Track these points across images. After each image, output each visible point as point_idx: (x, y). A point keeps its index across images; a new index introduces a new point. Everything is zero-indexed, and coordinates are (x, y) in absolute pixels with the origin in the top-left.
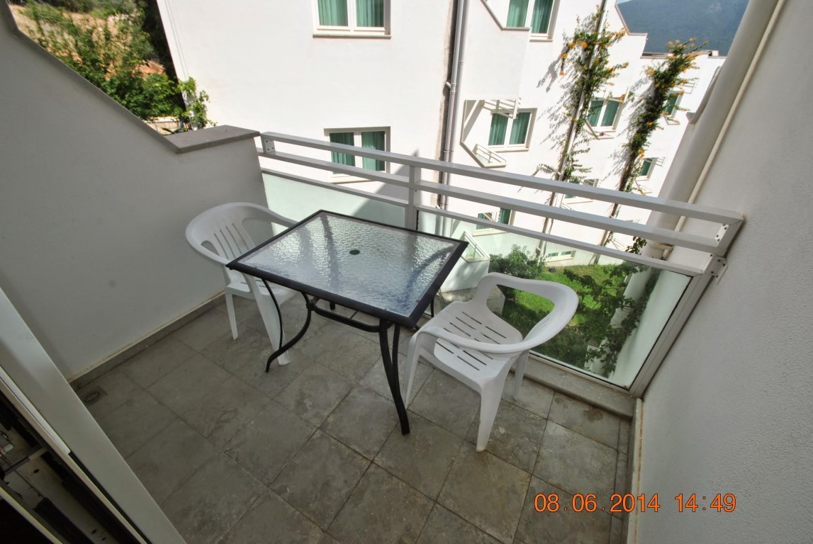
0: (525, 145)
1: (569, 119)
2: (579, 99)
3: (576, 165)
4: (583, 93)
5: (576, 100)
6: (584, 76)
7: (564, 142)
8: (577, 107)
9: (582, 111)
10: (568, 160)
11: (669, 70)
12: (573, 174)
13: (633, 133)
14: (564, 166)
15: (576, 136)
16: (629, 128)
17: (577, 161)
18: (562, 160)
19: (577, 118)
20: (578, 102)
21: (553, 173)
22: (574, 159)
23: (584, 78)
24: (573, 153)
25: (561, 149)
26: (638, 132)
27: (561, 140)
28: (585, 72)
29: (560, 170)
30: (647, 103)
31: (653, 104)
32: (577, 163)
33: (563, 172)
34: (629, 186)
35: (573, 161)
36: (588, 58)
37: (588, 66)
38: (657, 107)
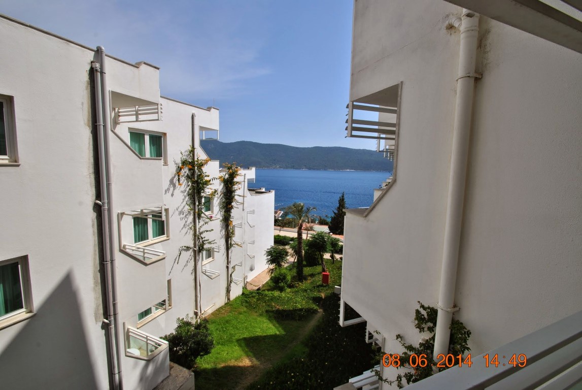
0: (165, 235)
1: (192, 212)
2: (194, 198)
3: (205, 241)
4: (196, 195)
5: (193, 200)
6: (194, 185)
7: (193, 227)
8: (195, 204)
9: (198, 206)
10: (199, 239)
11: (229, 177)
12: (205, 247)
13: (223, 213)
14: (197, 243)
15: (199, 222)
16: (220, 210)
17: (204, 237)
18: (195, 240)
19: (197, 211)
20: (194, 201)
21: (191, 250)
22: (203, 237)
23: (194, 186)
24: (201, 233)
25: (192, 232)
26: (225, 212)
27: (190, 226)
28: (193, 182)
29: (195, 247)
30: (224, 195)
31: (227, 195)
32: (205, 239)
33: (197, 247)
34: (231, 244)
35: (202, 238)
36: (193, 174)
37: (194, 179)
38: (230, 196)
